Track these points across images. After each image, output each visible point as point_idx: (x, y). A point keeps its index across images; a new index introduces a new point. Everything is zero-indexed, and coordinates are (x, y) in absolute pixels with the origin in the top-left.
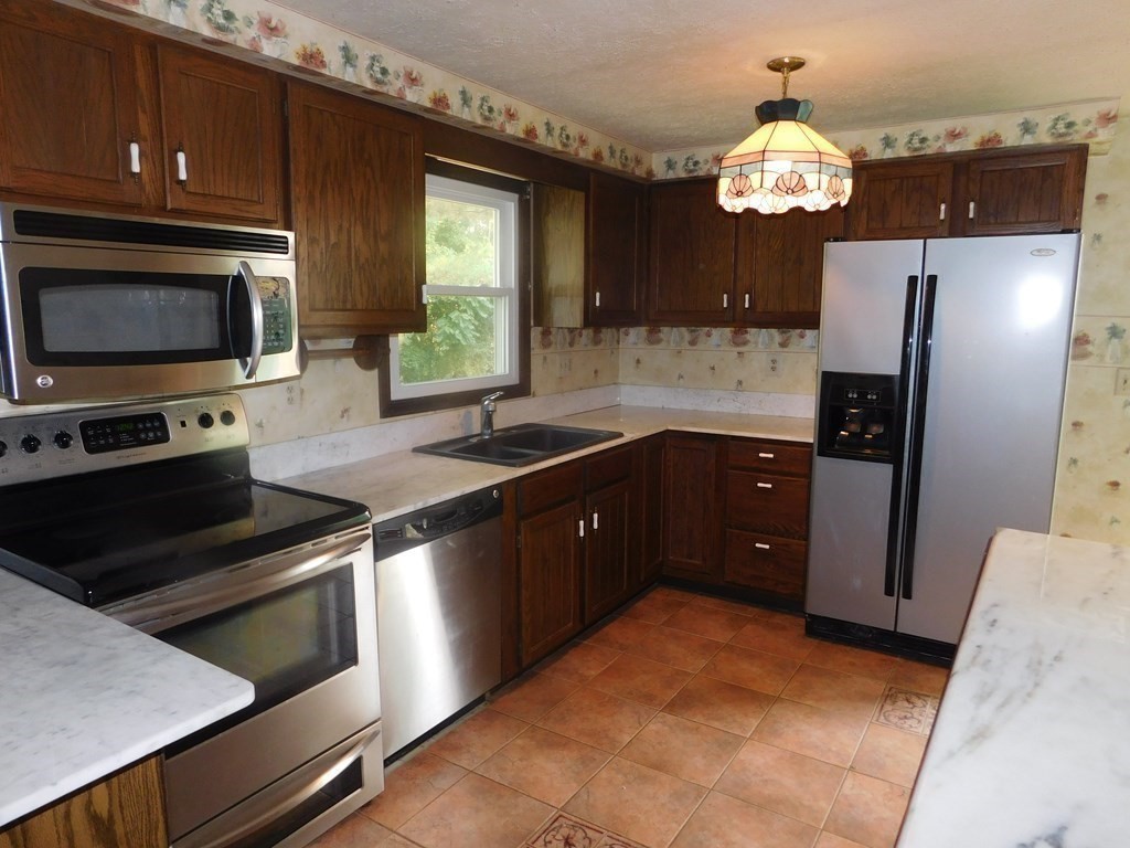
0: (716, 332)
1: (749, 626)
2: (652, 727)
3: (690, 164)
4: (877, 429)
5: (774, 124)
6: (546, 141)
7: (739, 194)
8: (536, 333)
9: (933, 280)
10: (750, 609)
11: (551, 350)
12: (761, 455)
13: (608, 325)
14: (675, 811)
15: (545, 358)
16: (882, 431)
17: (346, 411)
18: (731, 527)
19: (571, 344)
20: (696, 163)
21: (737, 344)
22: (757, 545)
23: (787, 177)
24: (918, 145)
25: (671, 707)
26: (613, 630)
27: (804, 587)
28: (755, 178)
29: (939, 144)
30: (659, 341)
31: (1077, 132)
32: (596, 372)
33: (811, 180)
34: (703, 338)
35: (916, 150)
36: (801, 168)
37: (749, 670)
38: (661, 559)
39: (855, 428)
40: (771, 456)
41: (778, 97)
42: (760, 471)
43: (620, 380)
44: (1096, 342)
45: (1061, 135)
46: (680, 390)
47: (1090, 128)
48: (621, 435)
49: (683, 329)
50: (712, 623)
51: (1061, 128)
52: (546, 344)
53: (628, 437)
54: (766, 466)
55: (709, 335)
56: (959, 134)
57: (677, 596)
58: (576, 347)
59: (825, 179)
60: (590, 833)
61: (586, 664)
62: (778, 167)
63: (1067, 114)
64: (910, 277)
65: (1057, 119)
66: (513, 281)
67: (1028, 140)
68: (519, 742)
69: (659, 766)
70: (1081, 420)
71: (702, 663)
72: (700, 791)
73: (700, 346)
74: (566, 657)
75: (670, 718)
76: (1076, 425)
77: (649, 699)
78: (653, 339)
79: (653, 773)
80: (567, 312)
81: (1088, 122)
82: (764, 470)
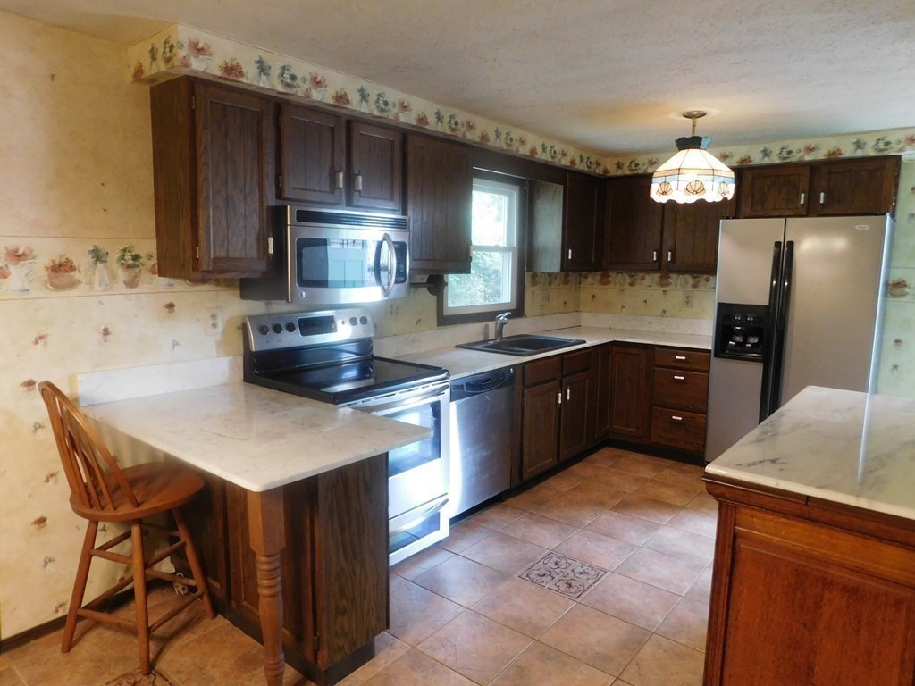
0: (648, 277)
1: (667, 471)
2: (604, 517)
3: (633, 165)
4: (754, 340)
5: (686, 151)
6: (543, 156)
7: (664, 193)
8: (528, 276)
9: (791, 244)
10: (668, 461)
11: (537, 287)
12: (677, 357)
13: (574, 271)
14: (619, 555)
15: (533, 293)
16: (756, 341)
17: (419, 320)
18: (656, 406)
19: (550, 284)
20: (637, 165)
21: (662, 285)
22: (674, 417)
23: (693, 184)
24: (786, 155)
25: (615, 508)
26: (576, 468)
27: (704, 446)
28: (673, 185)
29: (800, 155)
30: (608, 283)
31: (891, 148)
32: (565, 303)
33: (707, 186)
34: (639, 281)
35: (784, 158)
36: (701, 179)
37: (666, 493)
38: (608, 427)
39: (739, 339)
40: (684, 358)
41: (689, 135)
42: (677, 368)
43: (581, 309)
44: (912, 285)
45: (881, 150)
46: (623, 316)
47: (900, 146)
48: (585, 342)
49: (626, 275)
50: (643, 468)
51: (881, 146)
52: (534, 283)
53: (589, 343)
54: (679, 365)
55: (643, 279)
56: (814, 149)
57: (619, 452)
58: (553, 286)
59: (716, 185)
60: (569, 561)
61: (559, 485)
62: (689, 178)
63: (885, 136)
64: (776, 243)
65: (879, 140)
66: (515, 243)
67: (859, 154)
68: (523, 520)
69: (609, 535)
70: (901, 339)
71: (635, 488)
72: (633, 547)
73: (636, 287)
74: (547, 481)
75: (615, 514)
76: (898, 342)
77: (602, 504)
78: (605, 281)
79: (605, 538)
80: (551, 263)
81: (899, 142)
82: (679, 367)
